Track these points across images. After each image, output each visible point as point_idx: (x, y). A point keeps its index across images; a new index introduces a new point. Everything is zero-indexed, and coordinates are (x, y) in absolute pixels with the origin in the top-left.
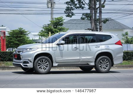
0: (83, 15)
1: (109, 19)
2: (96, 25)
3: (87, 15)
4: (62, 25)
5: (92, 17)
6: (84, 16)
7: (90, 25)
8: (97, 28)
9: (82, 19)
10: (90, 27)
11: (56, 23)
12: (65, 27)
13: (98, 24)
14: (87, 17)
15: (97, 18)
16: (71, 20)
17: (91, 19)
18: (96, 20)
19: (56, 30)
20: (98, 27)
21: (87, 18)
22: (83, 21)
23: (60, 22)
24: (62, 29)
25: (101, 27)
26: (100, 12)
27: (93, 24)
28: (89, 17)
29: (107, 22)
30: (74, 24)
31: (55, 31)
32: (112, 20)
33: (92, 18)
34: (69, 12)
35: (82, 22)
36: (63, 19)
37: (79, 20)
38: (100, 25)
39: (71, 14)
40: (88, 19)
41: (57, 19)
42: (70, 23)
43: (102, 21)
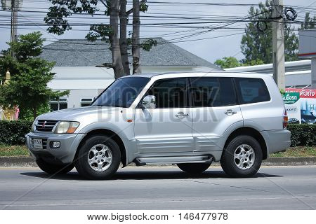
0: (91, 29)
1: (158, 41)
2: (124, 54)
3: (102, 29)
4: (38, 52)
5: (116, 36)
6: (94, 32)
7: (108, 54)
8: (127, 63)
9: (90, 38)
10: (109, 61)
11: (23, 48)
12: (45, 59)
13: (129, 52)
14: (101, 35)
15: (128, 37)
16: (60, 41)
17: (111, 41)
18: (124, 43)
19: (24, 65)
20: (130, 60)
21: (101, 38)
22: (91, 45)
23: (35, 45)
24: (39, 64)
25: (136, 59)
26: (136, 23)
27: (118, 53)
28: (106, 34)
29: (153, 47)
30: (68, 53)
31: (21, 68)
32: (166, 42)
33: (113, 38)
34: (56, 20)
35: (88, 47)
36: (41, 37)
37: (80, 42)
38: (135, 56)
39: (61, 27)
40: (104, 39)
41: (27, 38)
42: (58, 48)
43: (140, 46)
